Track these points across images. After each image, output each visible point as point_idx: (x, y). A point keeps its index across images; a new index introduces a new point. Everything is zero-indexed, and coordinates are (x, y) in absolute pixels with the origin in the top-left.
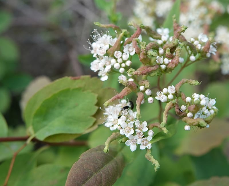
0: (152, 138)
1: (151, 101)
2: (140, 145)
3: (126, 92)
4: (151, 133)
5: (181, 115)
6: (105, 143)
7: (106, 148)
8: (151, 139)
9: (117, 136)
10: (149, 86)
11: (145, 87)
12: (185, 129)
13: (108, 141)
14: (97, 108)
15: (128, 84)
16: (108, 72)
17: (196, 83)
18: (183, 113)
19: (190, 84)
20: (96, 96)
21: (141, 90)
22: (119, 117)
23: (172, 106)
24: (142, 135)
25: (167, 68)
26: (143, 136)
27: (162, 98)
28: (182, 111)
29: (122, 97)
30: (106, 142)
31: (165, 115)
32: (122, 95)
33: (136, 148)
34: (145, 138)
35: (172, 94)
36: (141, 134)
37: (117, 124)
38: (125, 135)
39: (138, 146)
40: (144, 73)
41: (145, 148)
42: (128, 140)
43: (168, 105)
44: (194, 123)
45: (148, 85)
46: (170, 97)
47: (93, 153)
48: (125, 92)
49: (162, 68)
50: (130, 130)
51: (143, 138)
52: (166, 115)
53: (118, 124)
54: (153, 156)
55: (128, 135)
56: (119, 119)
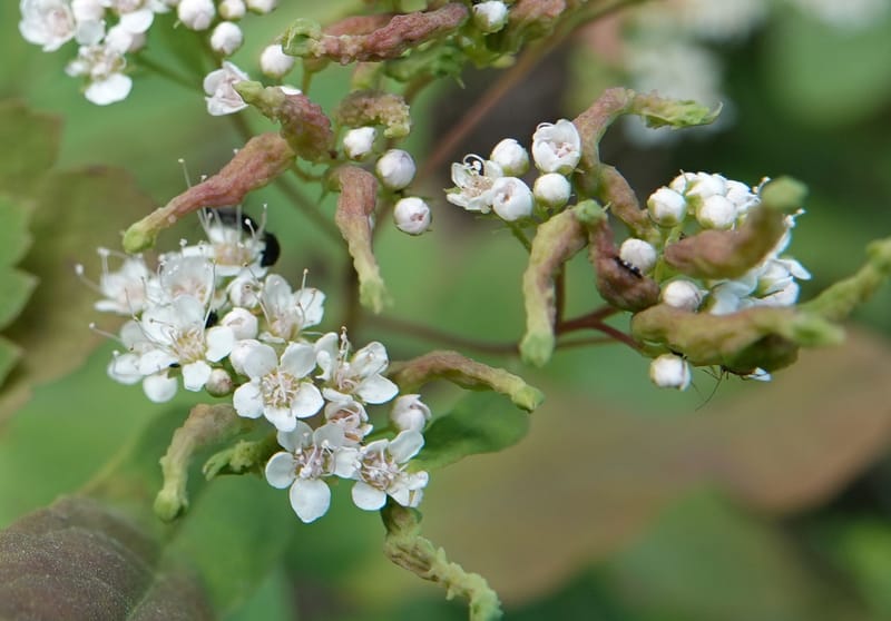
0: (421, 442)
1: (420, 218)
2: (352, 482)
3: (258, 167)
4: (413, 415)
5: (629, 297)
6: (164, 461)
7: (174, 493)
8: (416, 452)
9: (221, 426)
10: (407, 126)
11: (387, 132)
12: (653, 381)
13: (180, 454)
14: (28, 282)
15: (289, 107)
16: (127, 54)
17: (689, 114)
18: (640, 285)
19: (648, 117)
20: (26, 209)
21: (354, 152)
22: (213, 320)
23: (575, 242)
24: (362, 422)
25: (510, 20)
26: (370, 428)
27: (502, 195)
28: (635, 272)
29: (235, 192)
30: (164, 453)
31: (536, 290)
32: (236, 182)
33: (327, 505)
34: (382, 443)
35: (559, 171)
36: (355, 416)
37: (202, 357)
38: (269, 417)
39: (340, 489)
40: (380, 45)
41: (382, 502)
42: (280, 454)
43: (551, 236)
44: (732, 335)
45: (402, 121)
46: (553, 186)
47: (50, 534)
48: (252, 163)
49: (486, 16)
50: (295, 388)
51: (371, 445)
52: (543, 291)
53: (215, 357)
54: (441, 550)
55: (284, 421)
56: (214, 330)
